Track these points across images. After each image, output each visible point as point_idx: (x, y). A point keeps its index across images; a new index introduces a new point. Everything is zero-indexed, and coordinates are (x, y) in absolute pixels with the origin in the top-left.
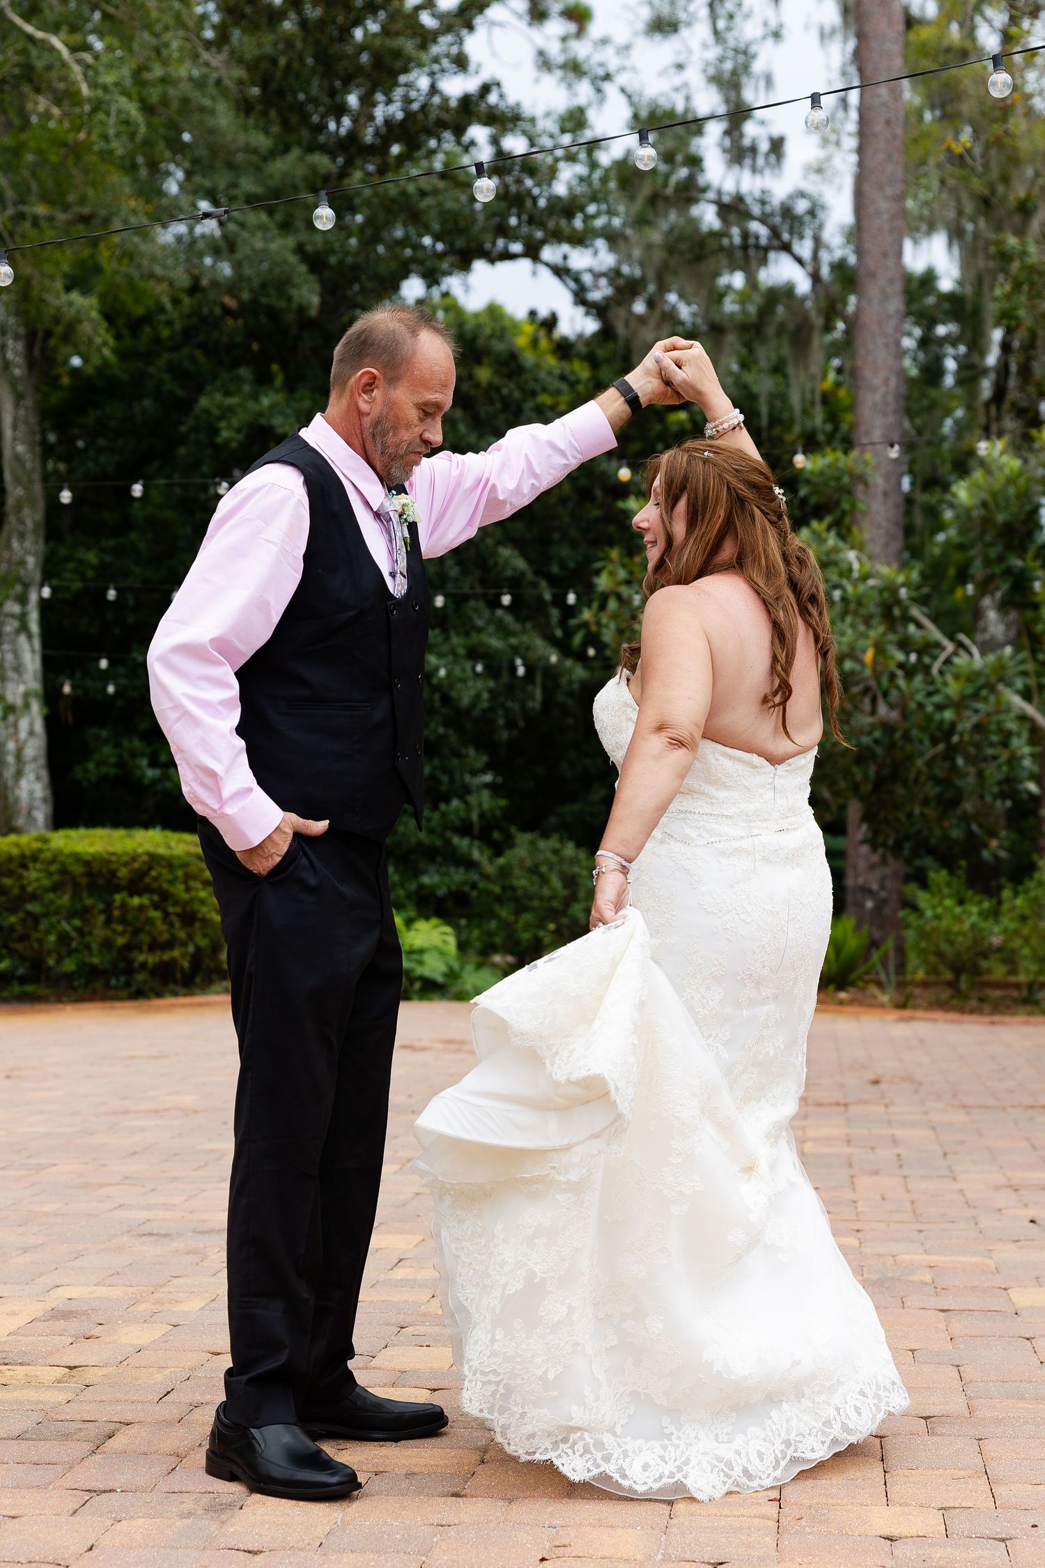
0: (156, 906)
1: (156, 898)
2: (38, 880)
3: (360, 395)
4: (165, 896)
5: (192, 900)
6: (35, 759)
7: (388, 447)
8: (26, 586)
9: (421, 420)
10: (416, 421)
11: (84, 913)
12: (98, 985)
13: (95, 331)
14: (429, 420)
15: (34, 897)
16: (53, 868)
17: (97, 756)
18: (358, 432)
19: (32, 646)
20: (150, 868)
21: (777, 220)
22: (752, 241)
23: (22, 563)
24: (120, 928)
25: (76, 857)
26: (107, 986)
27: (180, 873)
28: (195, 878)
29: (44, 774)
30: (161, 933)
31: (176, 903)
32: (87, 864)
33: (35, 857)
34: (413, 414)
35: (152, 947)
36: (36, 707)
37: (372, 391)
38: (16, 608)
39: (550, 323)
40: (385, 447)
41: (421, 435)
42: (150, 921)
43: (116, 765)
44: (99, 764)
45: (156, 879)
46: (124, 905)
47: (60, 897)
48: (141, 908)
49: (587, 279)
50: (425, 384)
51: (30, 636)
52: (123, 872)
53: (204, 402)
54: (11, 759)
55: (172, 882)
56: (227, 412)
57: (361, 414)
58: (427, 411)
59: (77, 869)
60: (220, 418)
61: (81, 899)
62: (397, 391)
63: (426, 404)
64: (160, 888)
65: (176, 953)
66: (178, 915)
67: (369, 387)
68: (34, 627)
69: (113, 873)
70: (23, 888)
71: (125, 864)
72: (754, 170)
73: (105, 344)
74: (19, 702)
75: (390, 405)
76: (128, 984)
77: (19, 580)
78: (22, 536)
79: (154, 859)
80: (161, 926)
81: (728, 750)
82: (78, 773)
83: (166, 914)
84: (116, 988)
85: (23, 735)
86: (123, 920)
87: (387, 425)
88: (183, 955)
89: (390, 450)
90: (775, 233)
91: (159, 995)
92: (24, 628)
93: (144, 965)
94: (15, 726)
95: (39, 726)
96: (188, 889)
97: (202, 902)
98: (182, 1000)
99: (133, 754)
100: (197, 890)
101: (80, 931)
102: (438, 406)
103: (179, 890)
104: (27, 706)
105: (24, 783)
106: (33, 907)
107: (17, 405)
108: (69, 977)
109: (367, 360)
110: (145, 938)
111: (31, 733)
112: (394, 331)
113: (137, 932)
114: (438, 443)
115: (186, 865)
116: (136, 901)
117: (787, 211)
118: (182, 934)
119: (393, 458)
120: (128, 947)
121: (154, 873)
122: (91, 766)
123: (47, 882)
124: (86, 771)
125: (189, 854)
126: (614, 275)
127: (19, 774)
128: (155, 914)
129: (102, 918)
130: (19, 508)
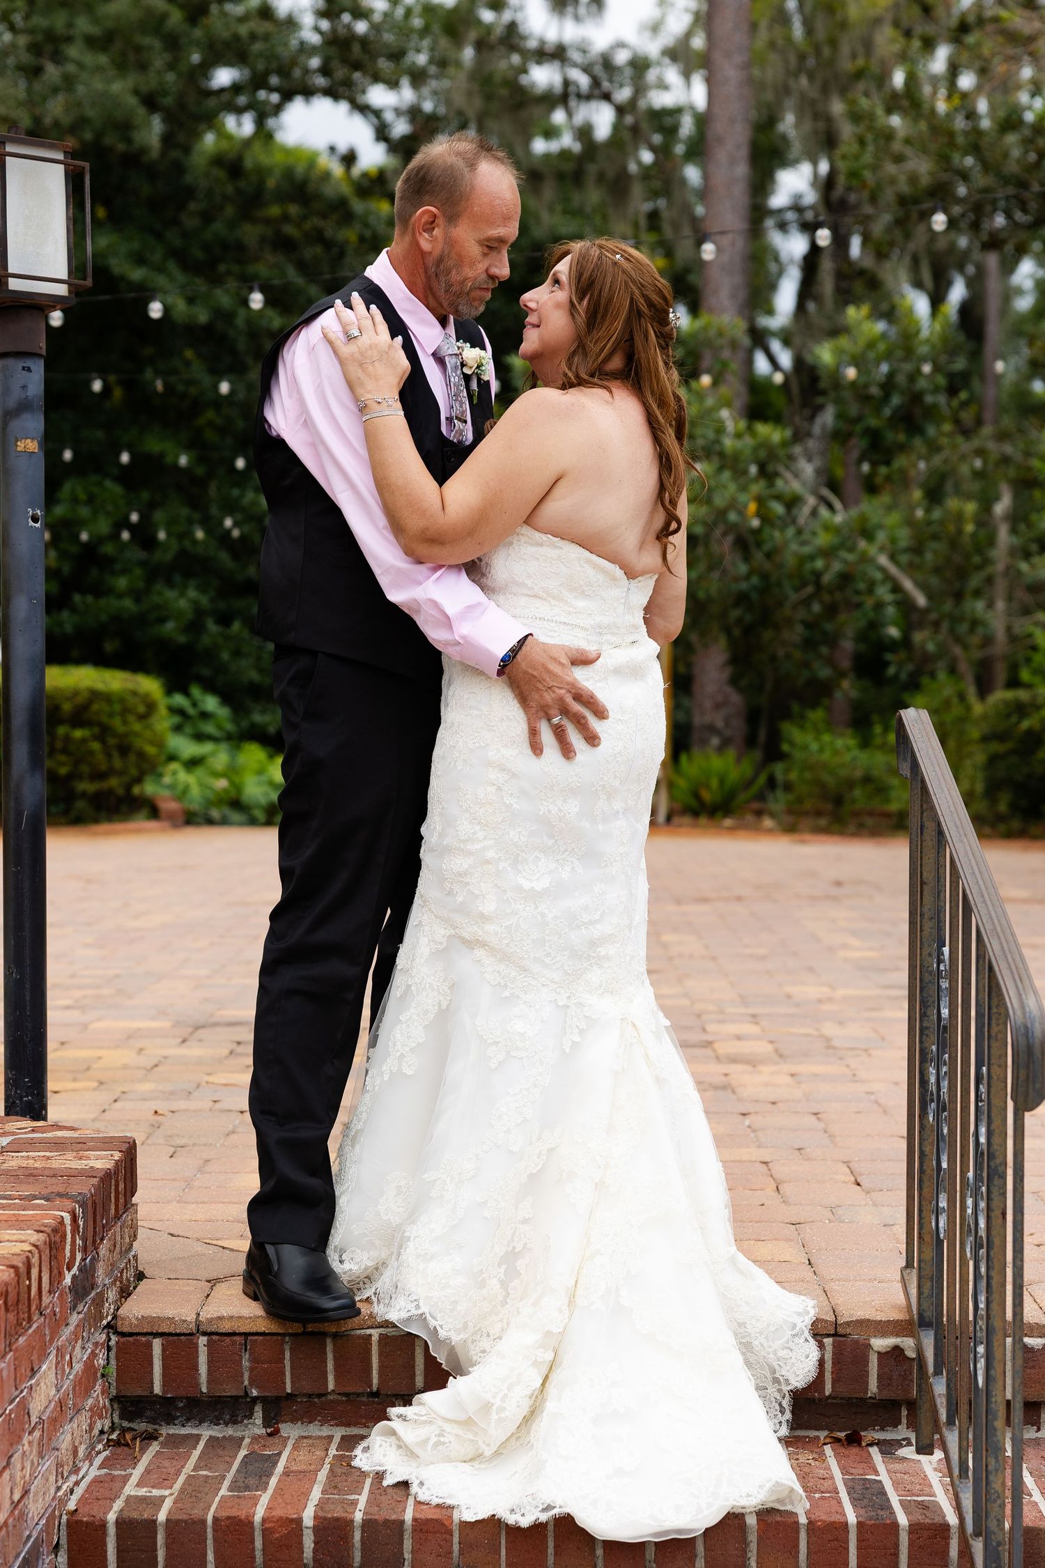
0: (96, 738)
3: (420, 233)
4: (105, 729)
7: (452, 285)
9: (485, 255)
10: (479, 257)
14: (494, 254)
18: (421, 271)
21: (598, 70)
22: (572, 89)
24: (62, 758)
27: (117, 707)
30: (100, 764)
31: (114, 736)
34: (475, 250)
35: (92, 777)
37: (434, 229)
39: (349, 159)
40: (449, 285)
41: (487, 270)
42: (91, 753)
45: (96, 713)
46: (67, 739)
48: (84, 741)
49: (389, 116)
50: (489, 221)
52: (67, 707)
55: (111, 715)
57: (423, 254)
58: (491, 246)
62: (457, 229)
63: (489, 239)
64: (100, 721)
66: (116, 747)
67: (430, 226)
71: (68, 699)
72: (577, 18)
75: (451, 243)
79: (95, 695)
80: (100, 757)
81: (594, 557)
83: (106, 746)
86: (65, 751)
87: (451, 263)
89: (454, 289)
90: (596, 82)
91: (96, 821)
93: (84, 794)
96: (125, 722)
102: (501, 241)
103: (117, 723)
109: (427, 198)
110: (85, 768)
112: (452, 166)
113: (77, 763)
114: (504, 277)
116: (78, 734)
117: (607, 62)
119: (459, 295)
120: (70, 777)
121: (94, 708)
126: (413, 113)
128: (96, 746)
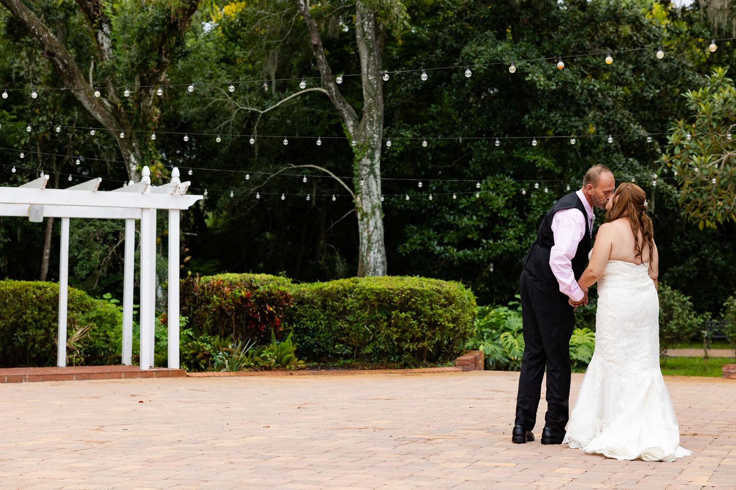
0: (414, 318)
1: (414, 313)
2: (352, 303)
3: (588, 190)
4: (419, 312)
5: (434, 314)
6: (378, 241)
8: (374, 150)
11: (376, 321)
12: (385, 360)
13: (400, 12)
15: (350, 312)
16: (360, 297)
17: (411, 240)
18: (590, 199)
19: (377, 182)
20: (411, 297)
23: (372, 138)
24: (395, 330)
25: (372, 290)
26: (389, 361)
27: (427, 300)
28: (437, 303)
29: (383, 249)
30: (417, 333)
31: (425, 316)
32: (377, 294)
33: (351, 291)
35: (412, 340)
36: (378, 213)
37: (591, 189)
38: (368, 162)
42: (411, 326)
43: (420, 244)
44: (411, 244)
45: (414, 303)
46: (397, 317)
47: (364, 313)
48: (406, 318)
51: (375, 177)
52: (396, 299)
53: (466, 49)
54: (365, 241)
55: (423, 305)
56: (478, 54)
57: (590, 195)
59: (372, 297)
60: (474, 58)
61: (375, 313)
62: (597, 189)
64: (417, 308)
65: (425, 344)
66: (426, 323)
68: (378, 172)
69: (391, 300)
70: (345, 307)
71: (398, 295)
73: (405, 18)
74: (370, 211)
75: (596, 193)
76: (400, 360)
77: (370, 146)
78: (371, 124)
79: (413, 292)
80: (417, 329)
82: (400, 250)
83: (420, 322)
84: (394, 362)
85: (371, 229)
86: (396, 325)
87: (596, 197)
88: (429, 345)
91: (417, 367)
92: (372, 172)
93: (408, 350)
94: (368, 223)
95: (380, 224)
96: (432, 309)
97: (440, 316)
98: (429, 369)
99: (430, 239)
100: (437, 309)
101: (373, 330)
103: (427, 309)
104: (374, 213)
105: (372, 254)
106: (351, 318)
107: (369, 55)
108: (368, 355)
109: (589, 182)
110: (408, 336)
111: (376, 228)
112: (594, 175)
113: (404, 332)
115: (431, 295)
116: (403, 315)
118: (429, 333)
120: (400, 340)
121: (413, 300)
122: (408, 245)
123: (356, 304)
124: (405, 247)
125: (432, 289)
127: (369, 249)
128: (414, 322)
129: (386, 324)
130: (370, 109)
